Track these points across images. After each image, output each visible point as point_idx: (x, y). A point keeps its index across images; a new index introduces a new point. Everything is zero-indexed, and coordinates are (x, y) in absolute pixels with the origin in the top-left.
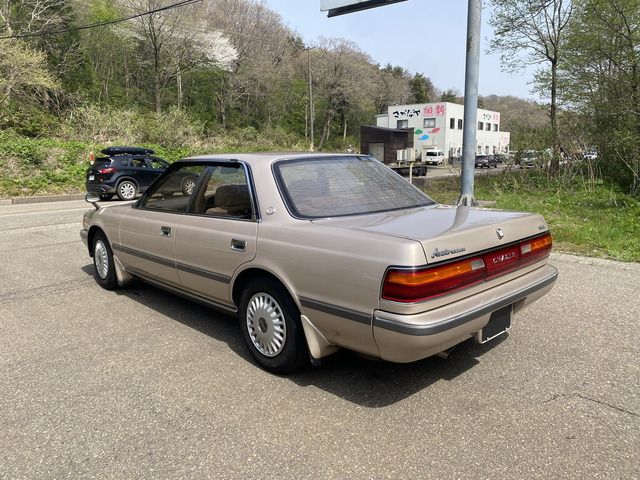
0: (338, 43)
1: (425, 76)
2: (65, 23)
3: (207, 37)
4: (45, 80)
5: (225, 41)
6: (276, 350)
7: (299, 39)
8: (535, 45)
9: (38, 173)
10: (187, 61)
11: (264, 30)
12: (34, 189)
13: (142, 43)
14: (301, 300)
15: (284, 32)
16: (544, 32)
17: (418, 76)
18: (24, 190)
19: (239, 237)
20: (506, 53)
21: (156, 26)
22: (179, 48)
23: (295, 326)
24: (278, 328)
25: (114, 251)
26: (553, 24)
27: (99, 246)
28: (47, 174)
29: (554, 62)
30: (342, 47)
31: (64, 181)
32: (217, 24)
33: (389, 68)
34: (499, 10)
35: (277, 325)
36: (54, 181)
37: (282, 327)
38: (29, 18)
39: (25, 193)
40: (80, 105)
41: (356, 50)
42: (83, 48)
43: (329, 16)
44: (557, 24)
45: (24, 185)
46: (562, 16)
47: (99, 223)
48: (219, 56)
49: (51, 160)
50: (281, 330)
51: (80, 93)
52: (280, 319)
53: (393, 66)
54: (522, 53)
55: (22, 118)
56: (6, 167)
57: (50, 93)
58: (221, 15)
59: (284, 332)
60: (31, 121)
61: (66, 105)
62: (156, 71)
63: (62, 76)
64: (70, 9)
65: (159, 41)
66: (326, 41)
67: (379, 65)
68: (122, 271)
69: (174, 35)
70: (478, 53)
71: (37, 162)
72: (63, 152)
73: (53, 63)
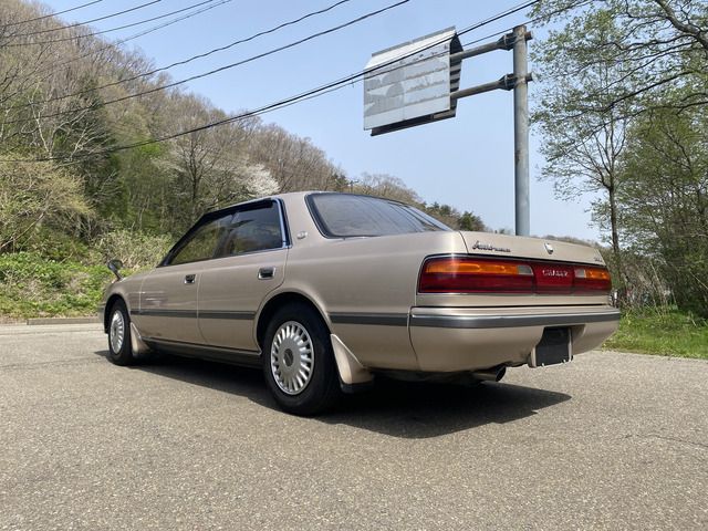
0: (382, 180)
1: (475, 214)
2: (107, 155)
3: (248, 170)
4: (80, 206)
5: (267, 174)
6: (302, 384)
7: (343, 177)
8: (590, 173)
9: (59, 296)
10: (226, 192)
11: (307, 166)
12: (53, 313)
13: (181, 175)
14: (331, 317)
15: (327, 169)
16: (599, 161)
17: (466, 214)
18: (42, 313)
19: (266, 265)
20: (559, 180)
21: (197, 159)
22: (219, 181)
23: (323, 351)
24: (305, 357)
25: (132, 317)
26: (607, 153)
27: (116, 317)
28: (68, 298)
29: (611, 189)
30: (386, 184)
31: (85, 305)
32: (259, 158)
33: (436, 206)
34: (548, 138)
35: (304, 354)
36: (75, 305)
37: (309, 356)
38: (72, 149)
39: (42, 316)
40: (111, 230)
41: (401, 186)
42: (122, 178)
43: (372, 135)
44: (610, 152)
45: (43, 309)
46: (615, 144)
47: (119, 290)
48: (260, 189)
49: (75, 284)
50: (308, 360)
51: (114, 219)
52: (308, 347)
53: (440, 205)
54: (576, 181)
55: (50, 246)
56: (27, 290)
57: (83, 219)
58: (264, 151)
59: (312, 361)
60: (59, 249)
61: (97, 231)
62: (194, 202)
63: (98, 206)
64: (113, 141)
65: (199, 172)
66: (370, 177)
67: (425, 204)
68: (138, 340)
69: (215, 167)
70: (528, 165)
71: (59, 286)
72: (88, 276)
73: (89, 191)
